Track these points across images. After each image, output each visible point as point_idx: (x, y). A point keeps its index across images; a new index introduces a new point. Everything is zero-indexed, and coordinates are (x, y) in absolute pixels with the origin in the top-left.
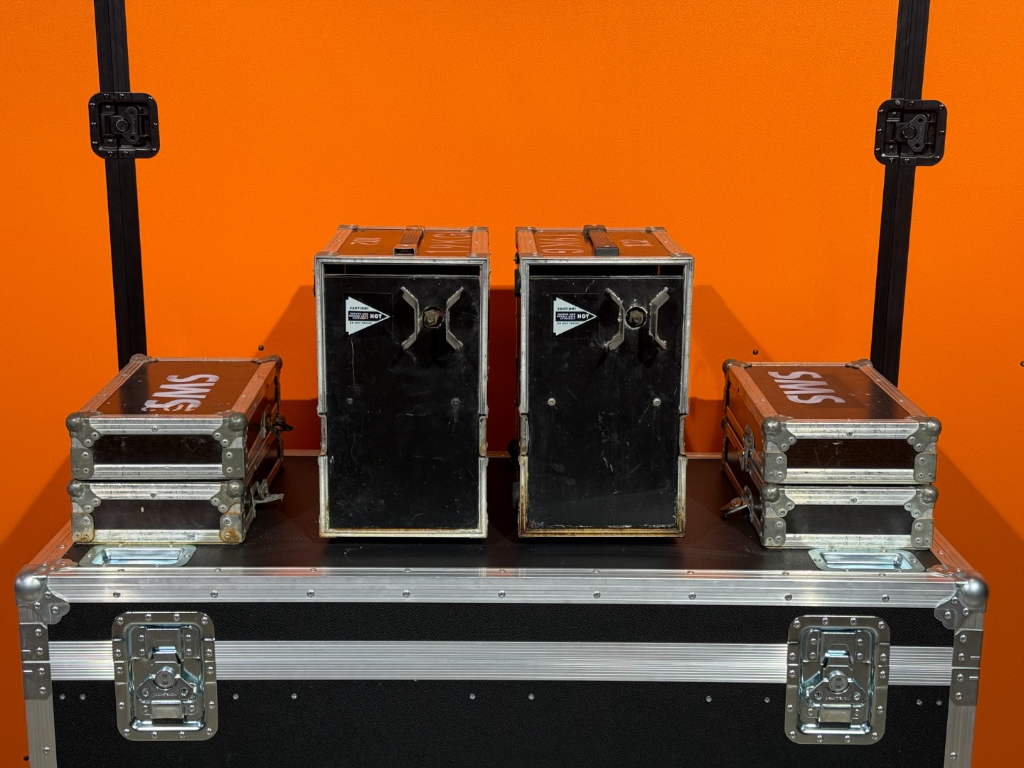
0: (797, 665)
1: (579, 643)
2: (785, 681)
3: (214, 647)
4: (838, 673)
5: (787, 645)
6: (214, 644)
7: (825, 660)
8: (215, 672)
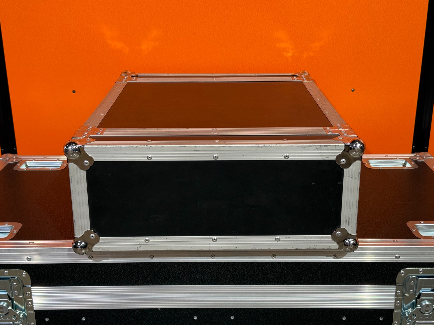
0: (401, 298)
1: (262, 285)
2: (393, 307)
3: (31, 291)
4: (427, 303)
5: (395, 286)
6: (31, 289)
7: (419, 294)
8: (33, 305)
